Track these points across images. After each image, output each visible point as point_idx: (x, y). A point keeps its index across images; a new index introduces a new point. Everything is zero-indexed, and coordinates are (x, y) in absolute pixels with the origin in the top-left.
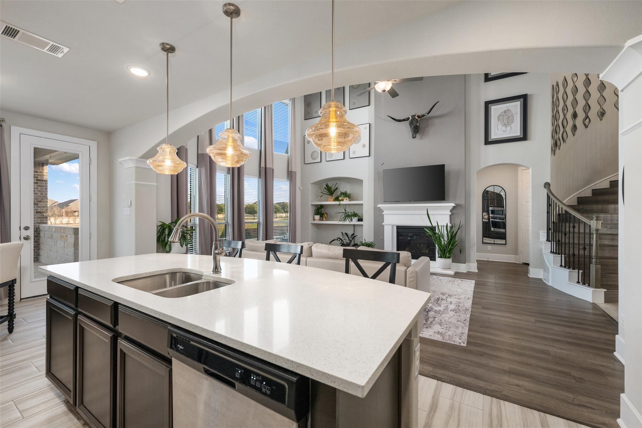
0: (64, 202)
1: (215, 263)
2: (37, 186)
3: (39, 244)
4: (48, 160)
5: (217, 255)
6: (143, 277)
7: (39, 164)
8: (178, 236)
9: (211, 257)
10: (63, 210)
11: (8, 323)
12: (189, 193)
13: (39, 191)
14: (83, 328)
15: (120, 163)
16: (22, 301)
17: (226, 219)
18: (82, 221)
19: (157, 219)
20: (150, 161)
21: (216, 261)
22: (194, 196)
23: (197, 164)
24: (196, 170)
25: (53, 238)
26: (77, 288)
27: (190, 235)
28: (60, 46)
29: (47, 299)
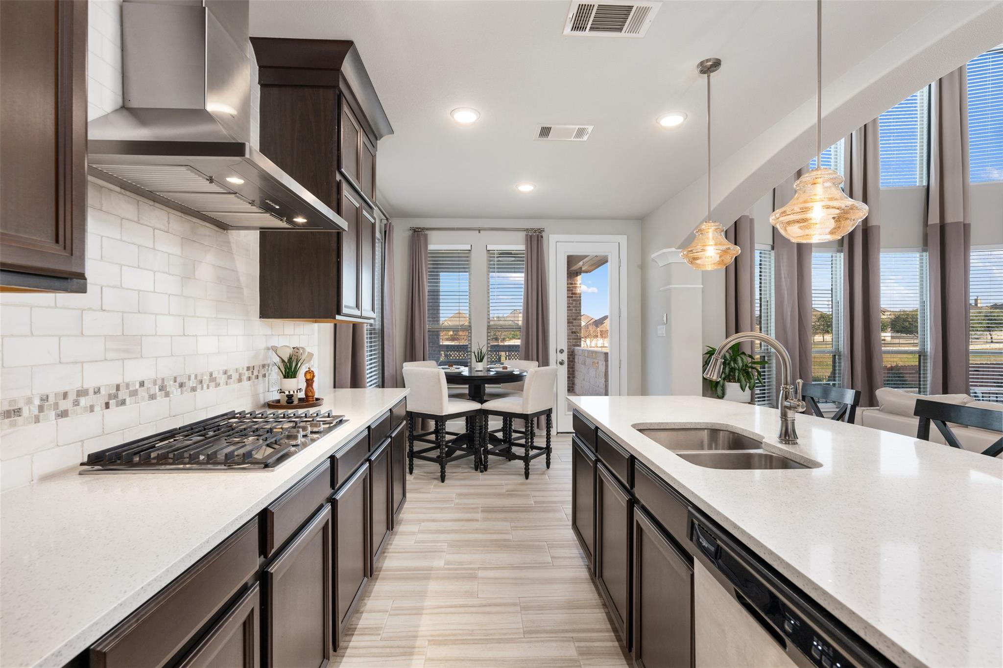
0: (599, 318)
1: (784, 425)
2: (572, 300)
3: (574, 371)
4: (581, 268)
5: (788, 411)
6: (670, 428)
7: (572, 274)
8: (717, 370)
9: (776, 413)
10: (598, 329)
11: (546, 457)
12: (757, 296)
13: (574, 307)
14: (602, 480)
15: (653, 260)
16: (558, 435)
17: (834, 343)
18: (611, 343)
19: (703, 342)
20: (684, 253)
21: (786, 420)
22: (768, 301)
23: (772, 244)
24: (770, 254)
25: (586, 364)
26: (597, 428)
27: (759, 373)
28: (585, 127)
29: (573, 436)
